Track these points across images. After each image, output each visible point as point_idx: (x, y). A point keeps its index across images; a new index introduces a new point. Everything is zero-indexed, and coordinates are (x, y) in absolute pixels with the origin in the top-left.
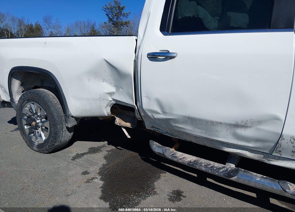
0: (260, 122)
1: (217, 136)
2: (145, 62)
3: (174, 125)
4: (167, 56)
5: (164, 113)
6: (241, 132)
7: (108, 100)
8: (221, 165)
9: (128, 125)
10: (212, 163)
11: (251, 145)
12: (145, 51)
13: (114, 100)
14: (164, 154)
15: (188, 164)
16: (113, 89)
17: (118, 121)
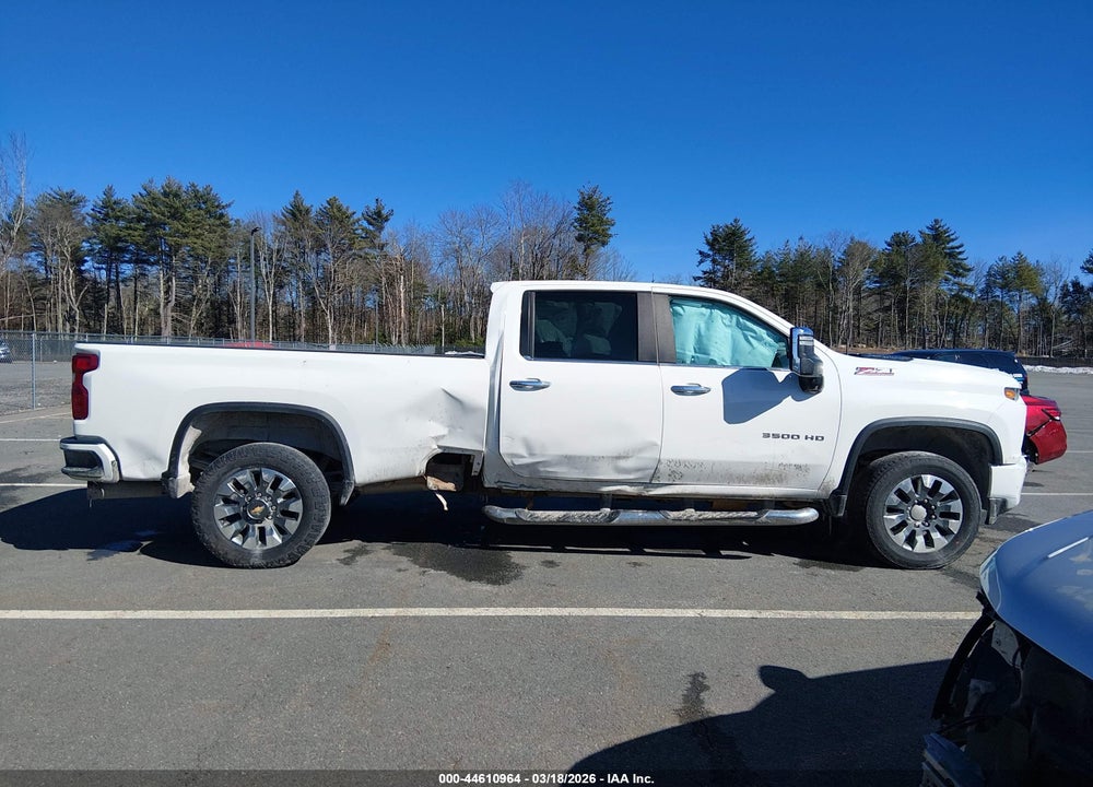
0: (641, 450)
1: (597, 474)
2: (507, 390)
3: (542, 469)
4: (537, 386)
5: (532, 455)
6: (623, 464)
7: (430, 448)
8: (597, 513)
9: (450, 486)
10: (586, 513)
11: (631, 477)
12: (507, 378)
13: (439, 447)
14: (519, 518)
15: (558, 521)
16: (443, 431)
17: (432, 483)
